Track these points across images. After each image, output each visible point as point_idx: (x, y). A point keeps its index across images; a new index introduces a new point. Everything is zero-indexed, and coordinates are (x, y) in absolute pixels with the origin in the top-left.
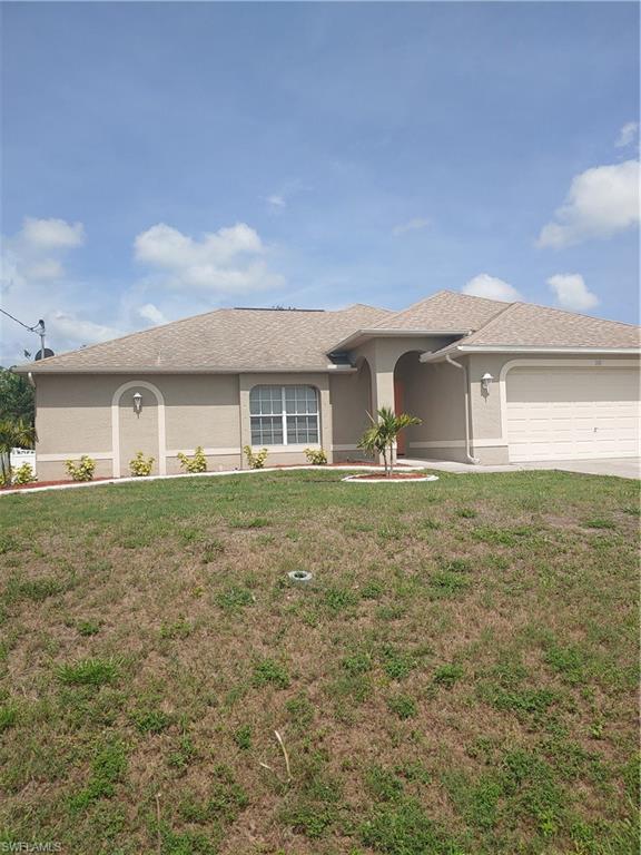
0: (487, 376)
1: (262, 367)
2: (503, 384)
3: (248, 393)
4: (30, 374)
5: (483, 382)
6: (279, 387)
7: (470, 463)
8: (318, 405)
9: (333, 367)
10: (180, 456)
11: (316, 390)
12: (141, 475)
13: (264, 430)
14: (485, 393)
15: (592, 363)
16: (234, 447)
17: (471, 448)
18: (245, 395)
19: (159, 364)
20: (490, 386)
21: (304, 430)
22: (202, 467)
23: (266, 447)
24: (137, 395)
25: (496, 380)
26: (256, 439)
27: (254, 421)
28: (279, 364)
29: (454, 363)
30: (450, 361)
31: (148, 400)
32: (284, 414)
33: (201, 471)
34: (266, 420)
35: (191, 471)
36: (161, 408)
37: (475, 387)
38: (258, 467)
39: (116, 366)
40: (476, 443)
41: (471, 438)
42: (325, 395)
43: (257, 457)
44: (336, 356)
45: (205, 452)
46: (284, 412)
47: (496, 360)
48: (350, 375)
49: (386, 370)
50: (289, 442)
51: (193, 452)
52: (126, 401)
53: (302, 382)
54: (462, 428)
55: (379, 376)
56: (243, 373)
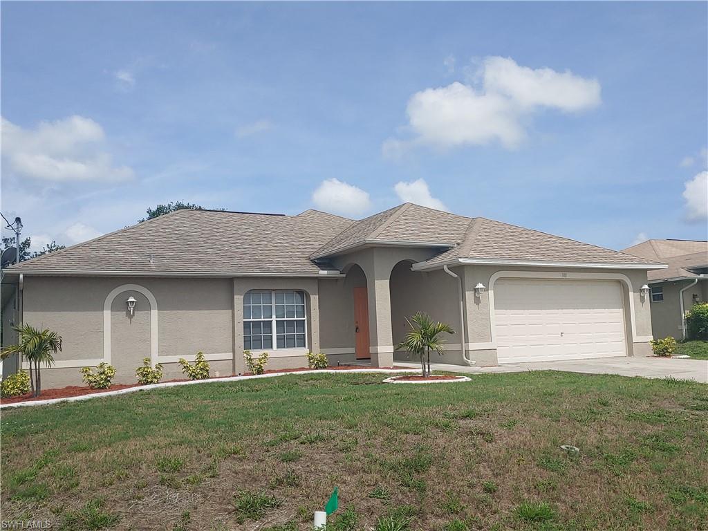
0: (480, 286)
1: (257, 272)
2: (491, 293)
3: (243, 297)
4: (21, 276)
5: (476, 290)
6: (270, 291)
7: (467, 365)
8: (305, 309)
9: (324, 273)
10: (182, 362)
11: (303, 295)
12: (151, 382)
13: (256, 335)
14: (477, 301)
15: (559, 275)
16: (226, 352)
17: (467, 352)
18: (239, 300)
19: (154, 268)
20: (482, 295)
21: (293, 335)
22: (204, 372)
23: (266, 351)
24: (131, 299)
25: (486, 290)
26: (248, 344)
27: (246, 325)
28: (271, 270)
29: (451, 273)
30: (448, 271)
31: (143, 305)
32: (274, 319)
33: (204, 377)
34: (257, 325)
35: (195, 378)
36: (154, 313)
37: (469, 295)
38: (259, 373)
39: (111, 272)
40: (472, 346)
41: (466, 342)
42: (314, 300)
43: (258, 362)
44: (324, 262)
45: (206, 357)
46: (274, 316)
47: (486, 271)
48: (336, 280)
49: (383, 278)
50: (278, 347)
51: (193, 357)
52: (121, 305)
53: (295, 287)
54: (457, 331)
55: (377, 283)
56: (238, 277)
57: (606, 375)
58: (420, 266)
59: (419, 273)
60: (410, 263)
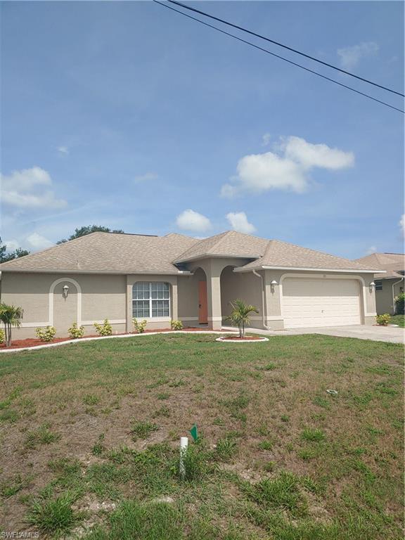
0: (274, 282)
1: (140, 271)
2: (281, 286)
3: (132, 286)
5: (272, 285)
6: (148, 283)
7: (265, 329)
8: (169, 294)
9: (180, 272)
10: (95, 325)
11: (168, 285)
12: (77, 337)
13: (140, 309)
14: (272, 291)
15: (322, 276)
16: (122, 319)
17: (266, 321)
18: (130, 288)
19: (79, 268)
20: (275, 288)
21: (162, 309)
22: (109, 331)
23: (146, 319)
24: (66, 287)
25: (278, 285)
26: (135, 314)
27: (134, 303)
28: (149, 270)
29: (257, 274)
30: (255, 273)
31: (73, 290)
32: (151, 299)
33: (109, 334)
34: (140, 303)
35: (103, 335)
36: (79, 295)
37: (268, 288)
38: (141, 332)
39: (54, 269)
40: (269, 318)
41: (266, 315)
42: (175, 288)
43: (141, 325)
44: (181, 266)
45: (110, 322)
46: (151, 298)
47: (278, 273)
48: (188, 277)
49: (216, 276)
50: (153, 316)
51: (103, 322)
52: (60, 290)
53: (161, 282)
54: (260, 310)
55: (213, 279)
56: (129, 274)
58: (238, 269)
59: (238, 274)
60: (232, 268)
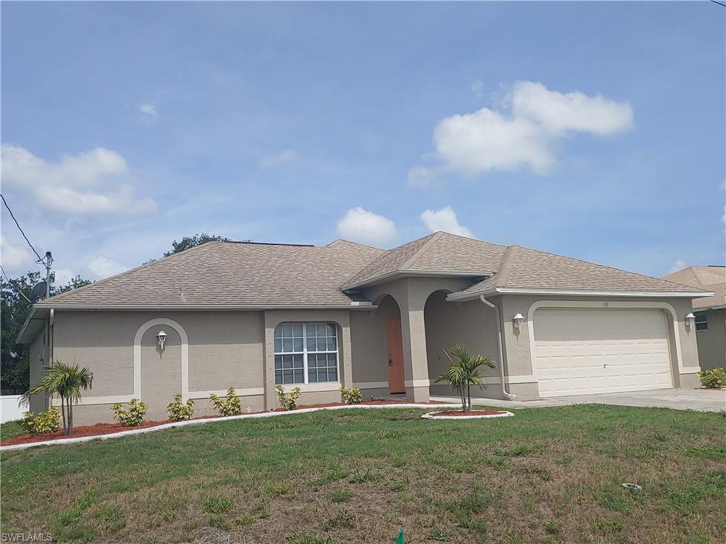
0: (519, 316)
1: (287, 303)
2: (530, 323)
3: (274, 330)
4: (52, 311)
5: (514, 321)
6: (301, 324)
7: (507, 399)
8: (337, 342)
9: (356, 304)
10: (213, 398)
11: (335, 327)
12: (183, 419)
13: (287, 369)
14: (516, 332)
15: (600, 304)
16: (257, 387)
17: (507, 385)
18: (270, 333)
19: (184, 302)
20: (521, 326)
21: (325, 369)
22: (236, 408)
23: (298, 386)
24: (162, 333)
25: (526, 320)
26: (280, 378)
27: (278, 358)
28: (302, 301)
29: (488, 303)
30: (485, 301)
31: (173, 339)
32: (305, 352)
33: (236, 413)
34: (288, 358)
35: (226, 414)
36: (185, 347)
37: (508, 326)
38: (291, 408)
40: (512, 379)
41: (506, 374)
42: (346, 332)
43: (290, 397)
44: (357, 293)
45: (238, 392)
46: (305, 350)
47: (524, 300)
48: (368, 311)
49: (418, 309)
50: (310, 381)
51: (225, 393)
52: (152, 340)
53: (327, 319)
54: (496, 365)
55: (411, 314)
56: (268, 310)
57: (655, 408)
58: (456, 296)
59: (454, 304)
60: (443, 294)
